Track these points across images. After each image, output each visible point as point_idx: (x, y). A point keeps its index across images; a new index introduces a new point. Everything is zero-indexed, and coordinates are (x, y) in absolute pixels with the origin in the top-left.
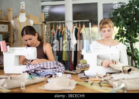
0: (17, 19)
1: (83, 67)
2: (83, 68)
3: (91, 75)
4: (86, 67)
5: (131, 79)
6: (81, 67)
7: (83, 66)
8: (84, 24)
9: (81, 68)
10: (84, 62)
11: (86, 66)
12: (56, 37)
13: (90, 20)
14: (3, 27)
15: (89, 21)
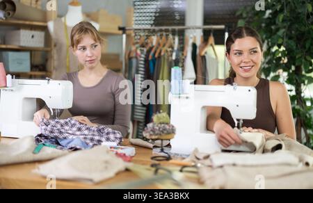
0: (63, 19)
1: (157, 132)
2: (157, 134)
3: (180, 153)
4: (165, 132)
5: (252, 166)
6: (152, 130)
7: (158, 128)
8: (212, 34)
9: (151, 133)
10: (161, 121)
11: (165, 130)
12: (142, 62)
13: (226, 26)
14: (33, 37)
15: (225, 28)
